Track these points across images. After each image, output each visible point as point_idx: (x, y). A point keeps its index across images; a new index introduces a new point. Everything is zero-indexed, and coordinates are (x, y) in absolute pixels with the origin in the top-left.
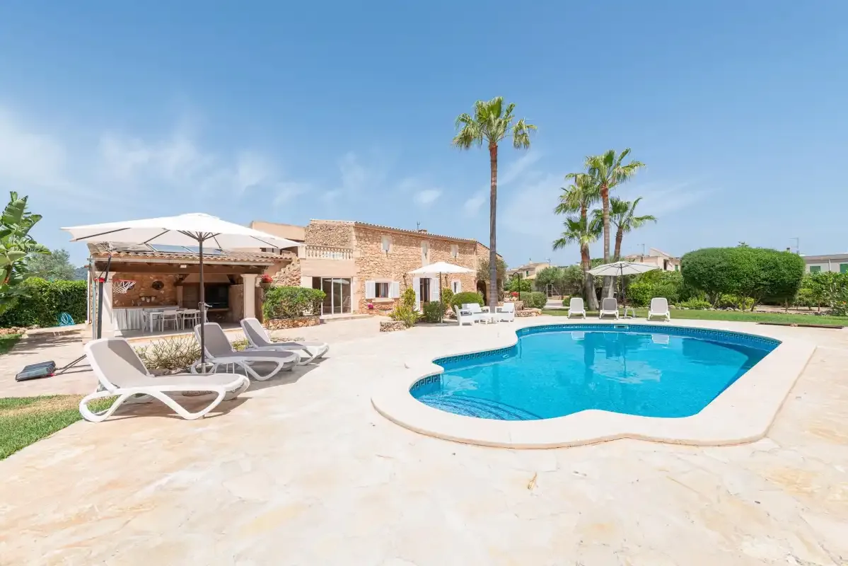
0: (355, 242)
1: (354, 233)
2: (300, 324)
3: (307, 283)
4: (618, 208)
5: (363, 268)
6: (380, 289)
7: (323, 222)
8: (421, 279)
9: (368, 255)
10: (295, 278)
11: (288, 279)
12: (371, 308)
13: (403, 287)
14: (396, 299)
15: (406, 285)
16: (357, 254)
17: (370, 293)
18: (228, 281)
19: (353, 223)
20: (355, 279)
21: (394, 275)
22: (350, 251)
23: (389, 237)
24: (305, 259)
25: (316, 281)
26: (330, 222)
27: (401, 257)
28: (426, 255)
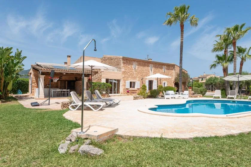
0: (122, 65)
1: (122, 61)
2: (102, 96)
3: (104, 81)
4: (241, 51)
5: (125, 76)
6: (132, 84)
7: (109, 56)
8: (149, 81)
9: (127, 70)
10: (99, 79)
11: (97, 79)
12: (128, 92)
13: (141, 84)
14: (138, 89)
15: (142, 83)
16: (123, 70)
17: (128, 86)
18: (75, 79)
19: (121, 57)
20: (122, 80)
21: (138, 79)
22: (120, 68)
23: (136, 63)
24: (103, 72)
25: (107, 80)
26: (112, 56)
27: (141, 71)
28: (151, 70)
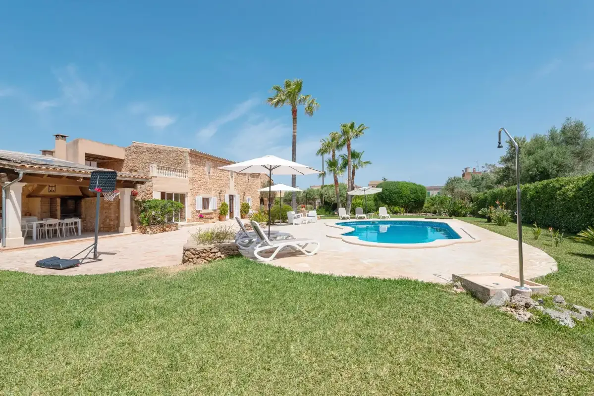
0: (189, 165)
1: (188, 158)
2: (167, 229)
3: (157, 196)
4: (354, 155)
5: (194, 186)
6: (206, 202)
8: (230, 196)
9: (197, 176)
10: (149, 192)
11: (144, 193)
12: (201, 217)
13: (219, 201)
14: (215, 211)
15: (220, 199)
16: (190, 175)
17: (199, 207)
18: (80, 194)
19: (188, 150)
20: (189, 194)
21: (213, 192)
22: (185, 172)
23: (211, 163)
24: (156, 177)
25: (163, 194)
27: (217, 178)
28: (232, 177)
